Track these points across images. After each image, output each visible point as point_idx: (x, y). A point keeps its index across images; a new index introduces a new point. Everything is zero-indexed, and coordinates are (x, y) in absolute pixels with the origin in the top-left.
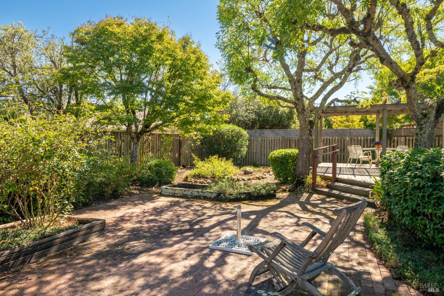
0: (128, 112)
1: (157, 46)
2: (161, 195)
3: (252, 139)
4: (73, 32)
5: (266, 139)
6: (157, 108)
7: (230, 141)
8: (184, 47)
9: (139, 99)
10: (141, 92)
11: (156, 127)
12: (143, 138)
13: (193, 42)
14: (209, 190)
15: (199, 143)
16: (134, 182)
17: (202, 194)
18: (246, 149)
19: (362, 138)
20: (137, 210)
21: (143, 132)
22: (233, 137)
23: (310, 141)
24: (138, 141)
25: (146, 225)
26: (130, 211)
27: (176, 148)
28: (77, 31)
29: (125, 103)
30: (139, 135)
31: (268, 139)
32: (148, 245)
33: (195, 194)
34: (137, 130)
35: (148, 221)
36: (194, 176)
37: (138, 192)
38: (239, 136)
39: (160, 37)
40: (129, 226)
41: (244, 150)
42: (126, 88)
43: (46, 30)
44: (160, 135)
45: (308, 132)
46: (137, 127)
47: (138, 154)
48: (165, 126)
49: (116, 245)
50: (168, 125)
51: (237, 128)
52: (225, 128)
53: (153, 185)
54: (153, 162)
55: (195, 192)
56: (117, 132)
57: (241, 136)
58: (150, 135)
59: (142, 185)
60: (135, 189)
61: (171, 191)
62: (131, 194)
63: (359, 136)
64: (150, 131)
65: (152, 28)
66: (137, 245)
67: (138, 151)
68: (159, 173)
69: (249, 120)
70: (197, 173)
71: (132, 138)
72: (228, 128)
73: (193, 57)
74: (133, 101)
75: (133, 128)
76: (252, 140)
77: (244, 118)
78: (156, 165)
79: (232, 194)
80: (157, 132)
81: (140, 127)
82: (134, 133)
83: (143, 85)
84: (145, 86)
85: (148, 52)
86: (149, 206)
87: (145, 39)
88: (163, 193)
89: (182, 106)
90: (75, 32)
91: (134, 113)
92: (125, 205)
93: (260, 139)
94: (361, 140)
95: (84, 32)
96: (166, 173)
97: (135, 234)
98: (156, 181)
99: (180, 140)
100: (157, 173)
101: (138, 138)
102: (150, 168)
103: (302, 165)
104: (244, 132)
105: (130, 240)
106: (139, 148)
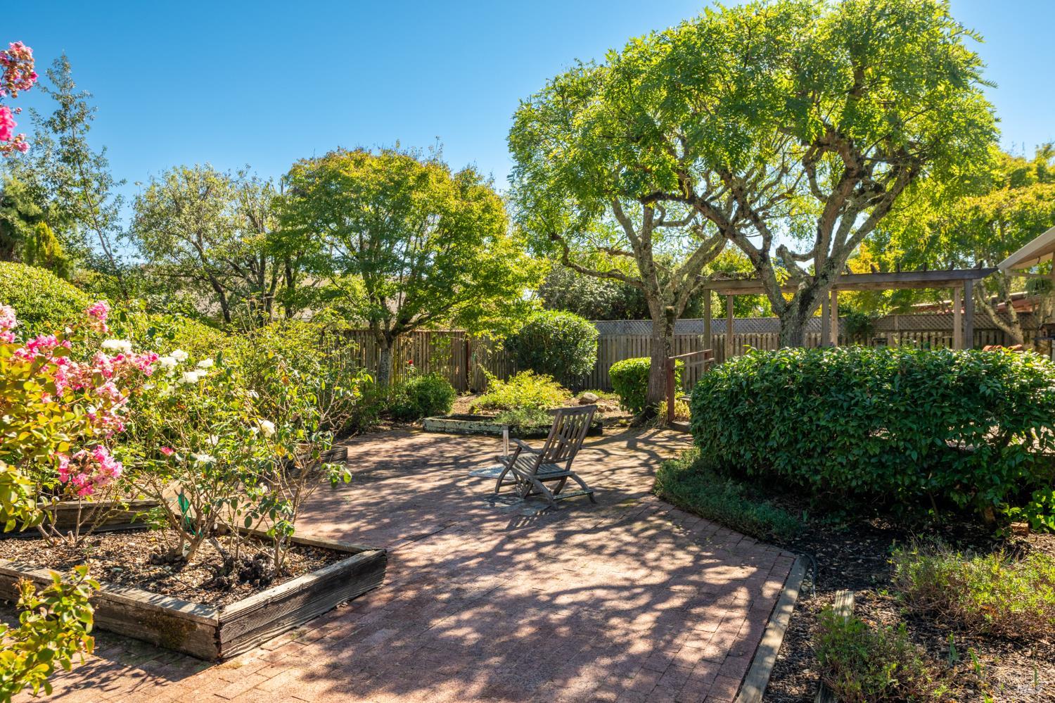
0: (372, 299)
1: (417, 196)
2: (424, 430)
3: (609, 338)
4: (286, 173)
5: (634, 338)
6: (421, 292)
7: (559, 344)
8: (463, 189)
9: (390, 280)
10: (392, 269)
11: (420, 322)
12: (399, 340)
13: (480, 178)
14: (495, 423)
15: (500, 348)
16: (383, 415)
17: (485, 428)
18: (594, 359)
19: (819, 335)
20: (388, 445)
21: (397, 331)
22: (565, 335)
23: (668, 344)
24: (389, 346)
25: (397, 459)
26: (377, 447)
27: (460, 357)
28: (293, 172)
29: (369, 285)
30: (391, 336)
31: (639, 338)
32: (398, 473)
33: (476, 428)
34: (387, 327)
35: (400, 456)
36: (486, 407)
37: (389, 428)
38: (579, 334)
39: (423, 177)
40: (375, 459)
41: (590, 361)
42: (370, 265)
43: (244, 169)
44: (428, 334)
45: (664, 329)
46: (387, 322)
47: (390, 368)
48: (435, 320)
49: (360, 472)
50: (440, 319)
51: (574, 319)
52: (551, 319)
53: (414, 418)
54: (414, 382)
55: (475, 425)
56: (355, 332)
57: (583, 333)
58: (410, 336)
59: (395, 419)
60: (385, 425)
61: (439, 425)
62: (378, 431)
63: (814, 331)
64: (409, 328)
65: (409, 165)
66: (385, 473)
67: (389, 362)
68: (423, 400)
69: (607, 302)
70: (491, 401)
71: (380, 342)
72: (557, 318)
73: (476, 207)
74: (381, 284)
75: (382, 324)
76: (609, 341)
77: (595, 298)
78: (419, 387)
79: (529, 428)
80: (424, 329)
81: (393, 323)
82: (383, 331)
83: (395, 259)
84: (399, 262)
85: (402, 206)
86: (405, 442)
87: (398, 185)
88: (428, 428)
89: (458, 289)
90: (290, 173)
91: (383, 299)
92: (371, 441)
93: (623, 338)
94: (816, 339)
95: (304, 173)
96: (436, 400)
97: (383, 465)
98: (419, 413)
99: (467, 342)
100: (420, 399)
101: (390, 341)
102: (409, 392)
103: (656, 384)
104: (590, 327)
105: (376, 469)
106: (391, 358)
